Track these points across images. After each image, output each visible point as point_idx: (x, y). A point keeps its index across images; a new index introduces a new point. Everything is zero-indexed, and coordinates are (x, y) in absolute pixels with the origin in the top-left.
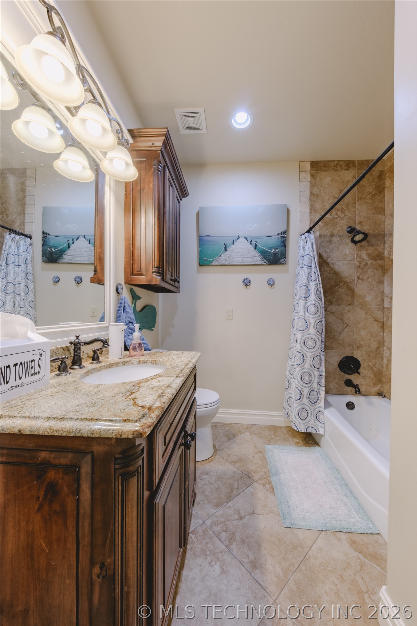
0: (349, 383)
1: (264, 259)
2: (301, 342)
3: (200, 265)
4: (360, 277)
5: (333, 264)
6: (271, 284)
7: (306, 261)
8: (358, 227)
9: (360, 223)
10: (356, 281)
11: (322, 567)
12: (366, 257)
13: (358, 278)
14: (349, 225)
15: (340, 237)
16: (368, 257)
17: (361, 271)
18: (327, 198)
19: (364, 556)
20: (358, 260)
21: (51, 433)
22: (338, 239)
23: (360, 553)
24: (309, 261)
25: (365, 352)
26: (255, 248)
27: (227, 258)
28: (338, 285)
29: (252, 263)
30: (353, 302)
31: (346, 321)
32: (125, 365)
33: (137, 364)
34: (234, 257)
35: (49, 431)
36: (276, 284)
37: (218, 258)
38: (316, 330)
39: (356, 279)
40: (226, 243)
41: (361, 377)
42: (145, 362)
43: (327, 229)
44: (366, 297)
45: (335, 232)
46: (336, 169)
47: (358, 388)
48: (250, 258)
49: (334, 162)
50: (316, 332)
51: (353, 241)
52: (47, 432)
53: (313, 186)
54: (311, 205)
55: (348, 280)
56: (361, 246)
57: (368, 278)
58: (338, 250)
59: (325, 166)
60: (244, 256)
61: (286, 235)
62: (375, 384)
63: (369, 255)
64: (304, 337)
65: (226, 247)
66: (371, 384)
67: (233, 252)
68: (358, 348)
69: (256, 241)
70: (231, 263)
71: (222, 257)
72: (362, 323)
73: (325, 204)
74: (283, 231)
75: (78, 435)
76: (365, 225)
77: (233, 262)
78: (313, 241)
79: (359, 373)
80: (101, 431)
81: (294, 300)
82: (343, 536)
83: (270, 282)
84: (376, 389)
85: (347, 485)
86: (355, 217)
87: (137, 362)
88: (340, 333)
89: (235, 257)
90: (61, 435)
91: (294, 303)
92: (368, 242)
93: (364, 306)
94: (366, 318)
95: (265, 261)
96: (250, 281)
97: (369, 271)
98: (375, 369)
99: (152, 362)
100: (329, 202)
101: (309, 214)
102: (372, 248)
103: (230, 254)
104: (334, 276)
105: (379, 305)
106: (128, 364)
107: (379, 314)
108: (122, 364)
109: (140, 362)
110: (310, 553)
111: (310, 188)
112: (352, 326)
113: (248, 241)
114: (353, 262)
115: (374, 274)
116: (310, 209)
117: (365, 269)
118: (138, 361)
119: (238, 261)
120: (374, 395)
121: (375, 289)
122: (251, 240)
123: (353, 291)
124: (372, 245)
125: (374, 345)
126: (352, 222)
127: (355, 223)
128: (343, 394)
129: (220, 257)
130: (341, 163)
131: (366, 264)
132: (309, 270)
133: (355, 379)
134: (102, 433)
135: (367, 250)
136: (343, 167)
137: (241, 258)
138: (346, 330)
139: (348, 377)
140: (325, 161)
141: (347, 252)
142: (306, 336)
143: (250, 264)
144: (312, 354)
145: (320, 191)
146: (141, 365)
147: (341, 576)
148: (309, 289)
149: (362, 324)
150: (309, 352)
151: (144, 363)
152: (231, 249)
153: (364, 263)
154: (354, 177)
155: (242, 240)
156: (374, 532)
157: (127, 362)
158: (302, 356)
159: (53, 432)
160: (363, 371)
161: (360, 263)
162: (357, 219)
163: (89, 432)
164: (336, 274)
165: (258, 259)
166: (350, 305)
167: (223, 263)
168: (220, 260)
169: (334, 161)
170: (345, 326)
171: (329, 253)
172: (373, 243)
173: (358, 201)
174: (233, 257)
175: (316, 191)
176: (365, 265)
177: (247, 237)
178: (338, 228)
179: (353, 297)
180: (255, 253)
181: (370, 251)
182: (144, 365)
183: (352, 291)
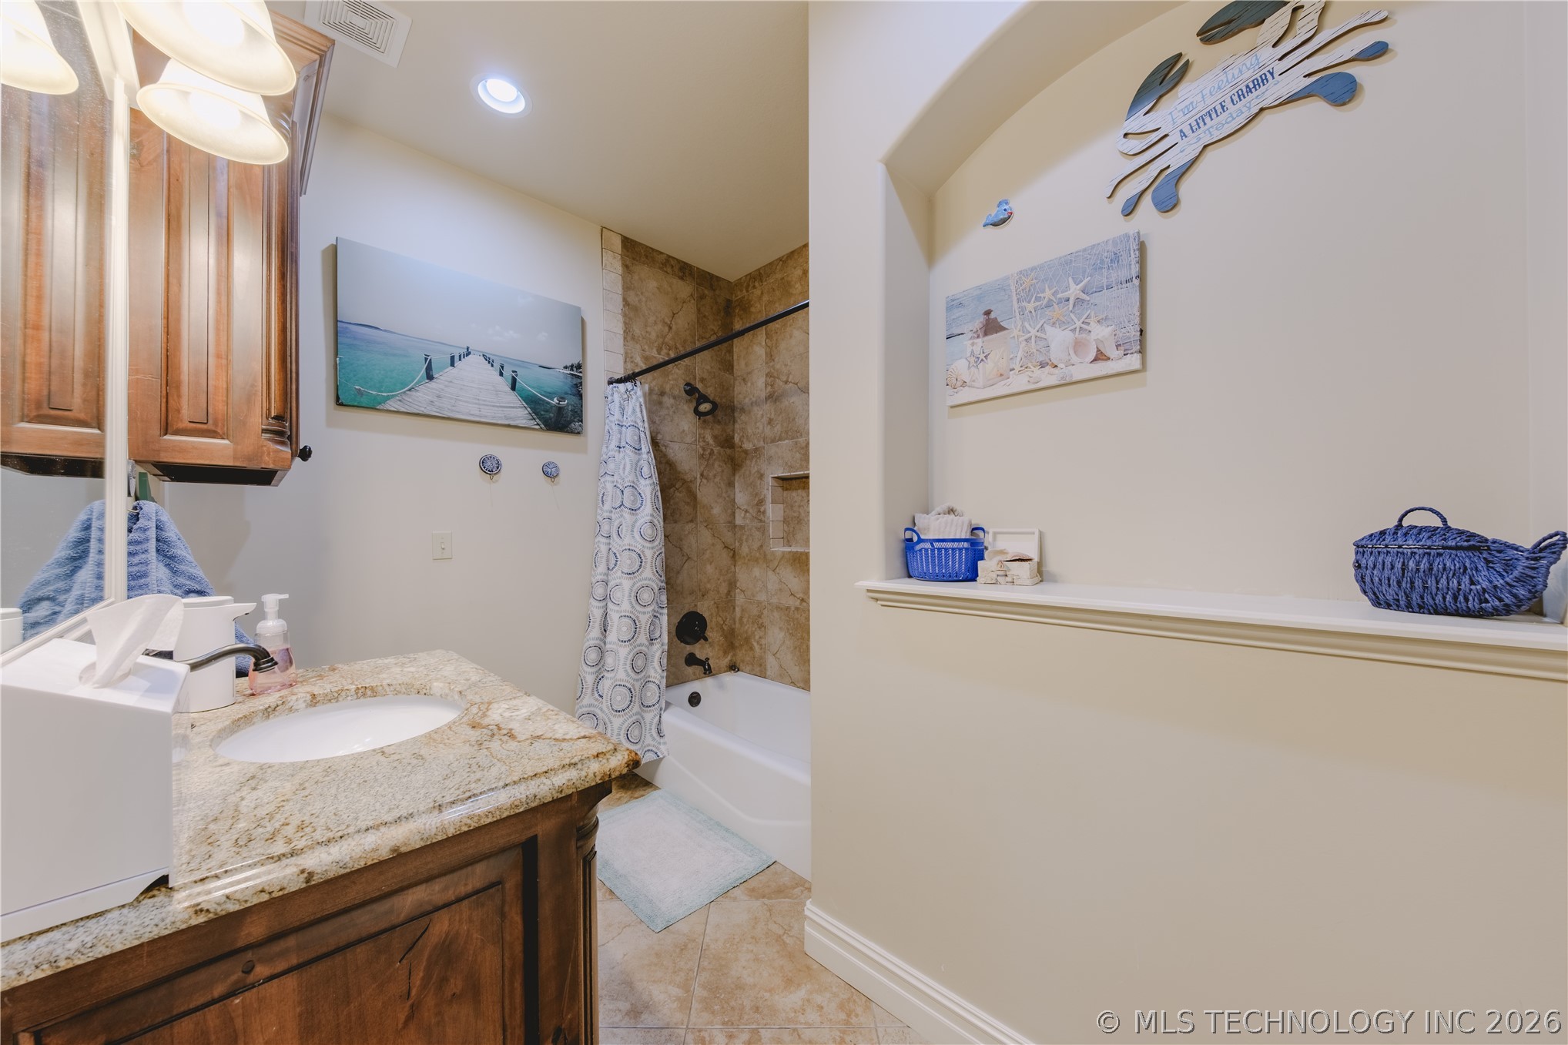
0: (691, 660)
1: (535, 417)
2: (630, 596)
3: (339, 402)
4: (705, 473)
5: (665, 446)
6: (550, 472)
7: (629, 435)
8: (699, 386)
9: (702, 380)
10: (699, 480)
11: (728, 945)
12: (711, 442)
13: (702, 475)
14: (687, 379)
15: (675, 398)
16: (714, 441)
17: (706, 463)
18: (652, 319)
19: (768, 899)
20: (702, 444)
21: (475, 824)
22: (672, 401)
23: (764, 897)
24: (636, 438)
25: (712, 602)
26: (513, 388)
27: (436, 399)
28: (674, 486)
29: (507, 422)
30: (696, 517)
31: (686, 550)
32: (271, 716)
33: (307, 707)
34: (457, 399)
35: (469, 822)
36: (561, 475)
37: (404, 392)
38: (655, 570)
39: (699, 476)
40: (429, 358)
41: (707, 646)
42: (334, 698)
43: (654, 380)
44: (712, 508)
45: (667, 388)
46: (665, 269)
47: (709, 665)
48: (501, 409)
49: (661, 256)
50: (654, 574)
51: (696, 412)
52: (466, 824)
53: (627, 287)
54: (625, 323)
55: (688, 477)
56: (704, 421)
57: (715, 476)
58: (672, 421)
59: (647, 257)
60: (484, 401)
61: (581, 372)
62: (726, 653)
63: (715, 437)
64: (636, 587)
65: (429, 369)
66: (721, 653)
67: (451, 384)
68: (703, 596)
69: (513, 372)
70: (445, 413)
71: (418, 394)
72: (708, 552)
73: (649, 329)
74: (575, 362)
75: (533, 805)
76: (710, 386)
77: (452, 411)
78: (641, 400)
79: (706, 639)
80: (574, 781)
81: (599, 511)
82: (737, 892)
83: (549, 470)
84: (726, 661)
85: (718, 824)
86: (695, 368)
87: (305, 701)
88: (678, 572)
89: (460, 400)
90: (499, 818)
91: (598, 517)
92: (714, 417)
93: (709, 524)
94: (713, 545)
95: (537, 420)
96: (499, 465)
97: (716, 466)
98: (725, 628)
99: (357, 694)
100: (655, 327)
101: (622, 340)
102: (719, 427)
103: (443, 390)
104: (668, 469)
105: (729, 522)
106: (277, 713)
107: (728, 537)
108: (262, 717)
109: (314, 701)
110: (707, 940)
111: (623, 289)
112: (695, 559)
113: (492, 366)
114: (694, 447)
115: (723, 471)
116: (625, 332)
117: (711, 462)
118: (309, 697)
119: (465, 410)
120: (725, 672)
121: (724, 495)
122: (502, 367)
123: (695, 497)
124: (719, 422)
125: (724, 589)
126: (691, 377)
127: (695, 378)
128: (682, 683)
129: (413, 393)
130: (672, 262)
131: (712, 453)
132: (637, 457)
133: (700, 650)
134: (578, 784)
135: (712, 429)
136: (676, 269)
137: (476, 404)
138: (686, 566)
139: (689, 649)
140: (647, 247)
141: (686, 428)
142: (639, 584)
143: (500, 422)
144: (649, 615)
145: (640, 301)
146: (319, 708)
147: (753, 938)
148: (640, 494)
149: (707, 555)
150: (644, 613)
151: (330, 700)
152: (445, 376)
153: (709, 451)
154: (691, 295)
155: (474, 359)
156: (770, 863)
157: (274, 709)
158: (632, 623)
159: (479, 820)
160: (711, 634)
161: (704, 450)
162: (698, 373)
163: (554, 792)
164: (670, 465)
165: (521, 414)
166: (692, 521)
167: (423, 409)
168: (410, 400)
169: (662, 253)
170: (685, 559)
171: (659, 425)
172: (720, 418)
173: (698, 340)
174: (451, 399)
175: (633, 299)
176: (710, 454)
177: (492, 357)
178: (672, 382)
179: (695, 507)
180: (513, 398)
181: (716, 432)
182: (329, 705)
183: (693, 496)
